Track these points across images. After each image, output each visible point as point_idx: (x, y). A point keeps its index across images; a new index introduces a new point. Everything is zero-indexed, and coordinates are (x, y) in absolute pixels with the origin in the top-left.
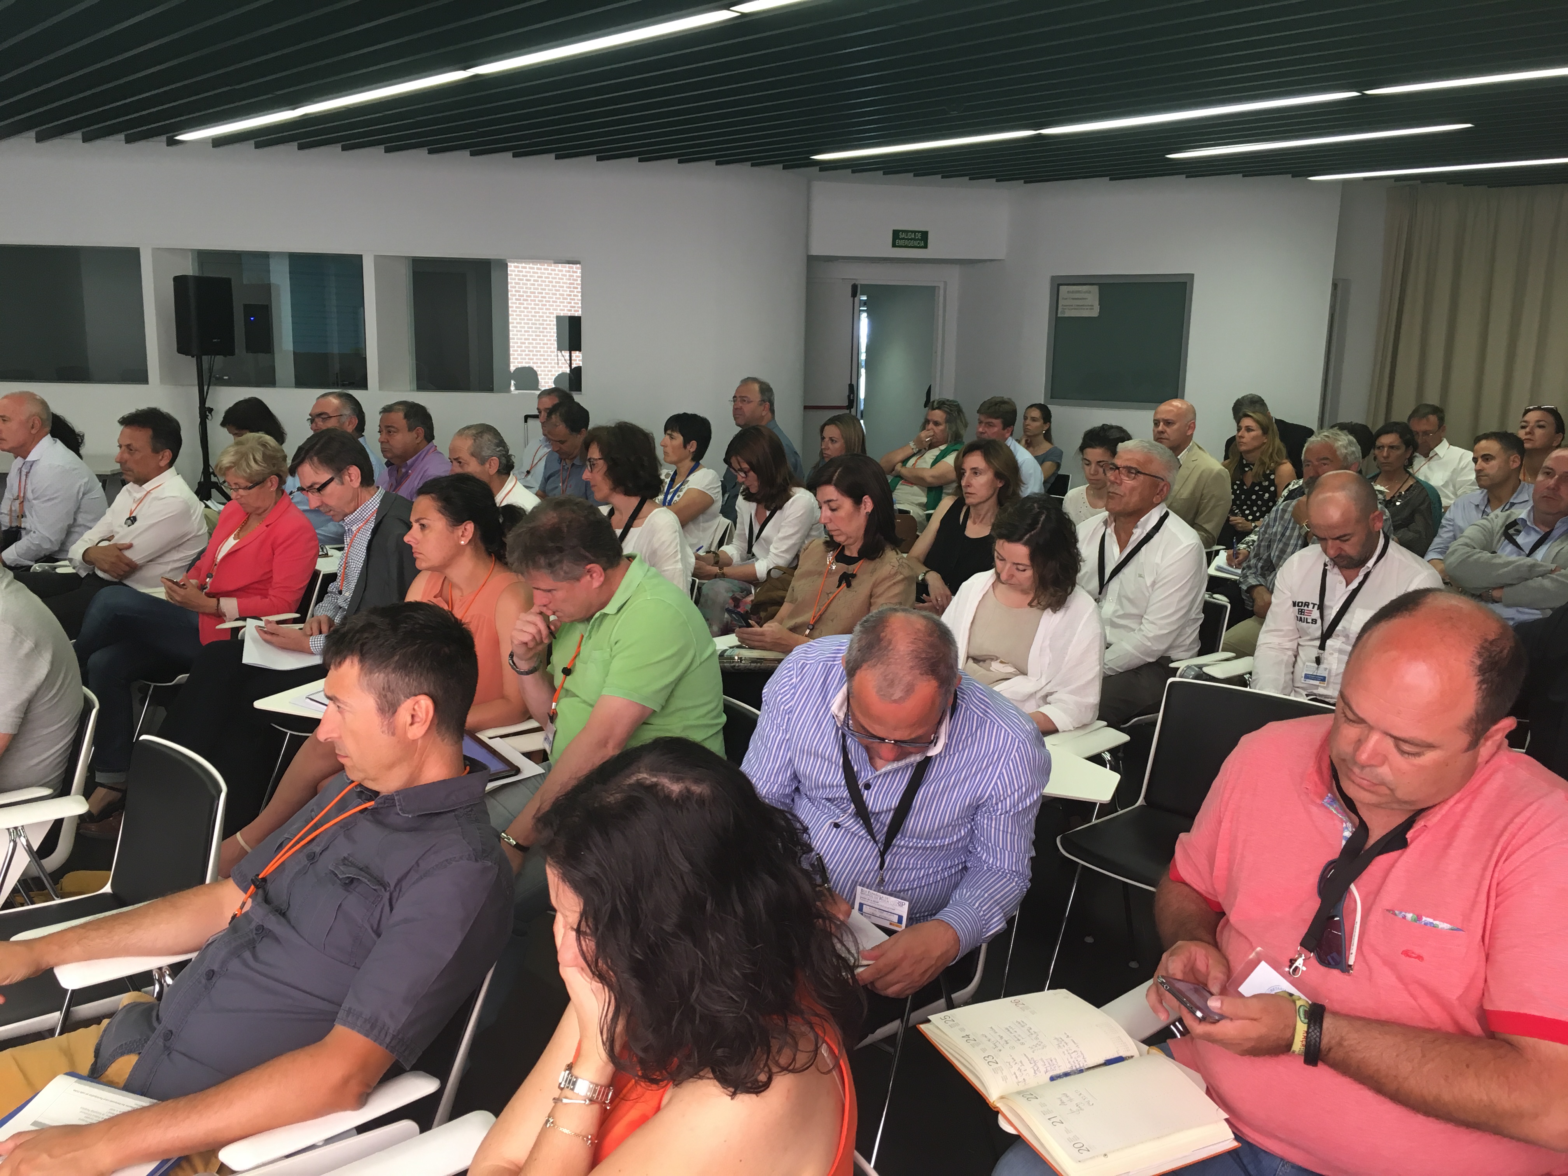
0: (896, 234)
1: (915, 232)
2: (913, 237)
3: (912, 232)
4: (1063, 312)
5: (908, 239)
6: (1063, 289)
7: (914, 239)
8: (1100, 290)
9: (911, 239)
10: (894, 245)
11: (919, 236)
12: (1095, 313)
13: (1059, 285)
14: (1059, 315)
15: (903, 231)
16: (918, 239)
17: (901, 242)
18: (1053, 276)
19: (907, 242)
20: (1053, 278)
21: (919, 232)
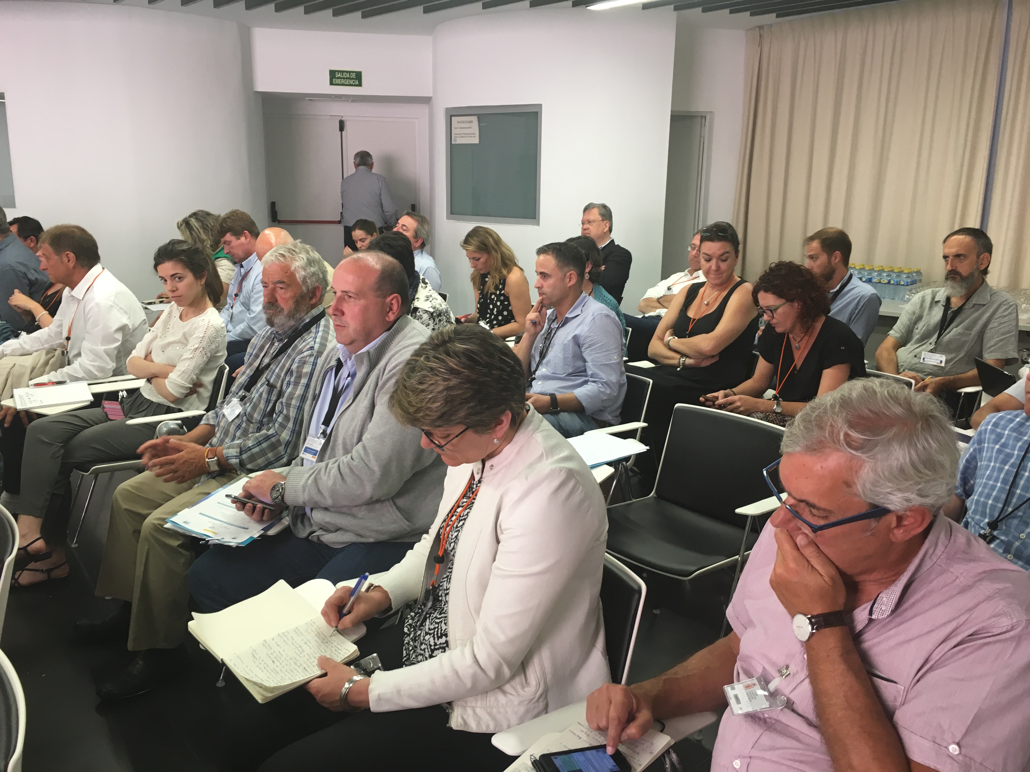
0: (333, 74)
1: (350, 72)
2: (348, 76)
3: (347, 72)
4: (456, 141)
5: (344, 78)
6: (453, 118)
7: (349, 78)
8: (478, 118)
9: (347, 78)
10: (332, 83)
11: (354, 76)
12: (476, 141)
13: (451, 116)
14: (453, 143)
15: (339, 71)
16: (353, 79)
17: (338, 81)
18: (447, 108)
19: (343, 81)
20: (448, 110)
21: (353, 72)
